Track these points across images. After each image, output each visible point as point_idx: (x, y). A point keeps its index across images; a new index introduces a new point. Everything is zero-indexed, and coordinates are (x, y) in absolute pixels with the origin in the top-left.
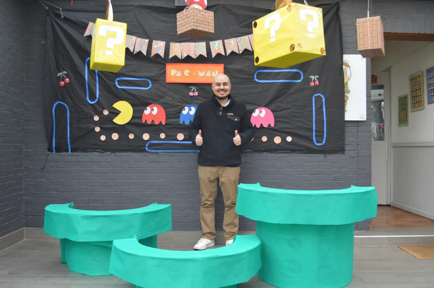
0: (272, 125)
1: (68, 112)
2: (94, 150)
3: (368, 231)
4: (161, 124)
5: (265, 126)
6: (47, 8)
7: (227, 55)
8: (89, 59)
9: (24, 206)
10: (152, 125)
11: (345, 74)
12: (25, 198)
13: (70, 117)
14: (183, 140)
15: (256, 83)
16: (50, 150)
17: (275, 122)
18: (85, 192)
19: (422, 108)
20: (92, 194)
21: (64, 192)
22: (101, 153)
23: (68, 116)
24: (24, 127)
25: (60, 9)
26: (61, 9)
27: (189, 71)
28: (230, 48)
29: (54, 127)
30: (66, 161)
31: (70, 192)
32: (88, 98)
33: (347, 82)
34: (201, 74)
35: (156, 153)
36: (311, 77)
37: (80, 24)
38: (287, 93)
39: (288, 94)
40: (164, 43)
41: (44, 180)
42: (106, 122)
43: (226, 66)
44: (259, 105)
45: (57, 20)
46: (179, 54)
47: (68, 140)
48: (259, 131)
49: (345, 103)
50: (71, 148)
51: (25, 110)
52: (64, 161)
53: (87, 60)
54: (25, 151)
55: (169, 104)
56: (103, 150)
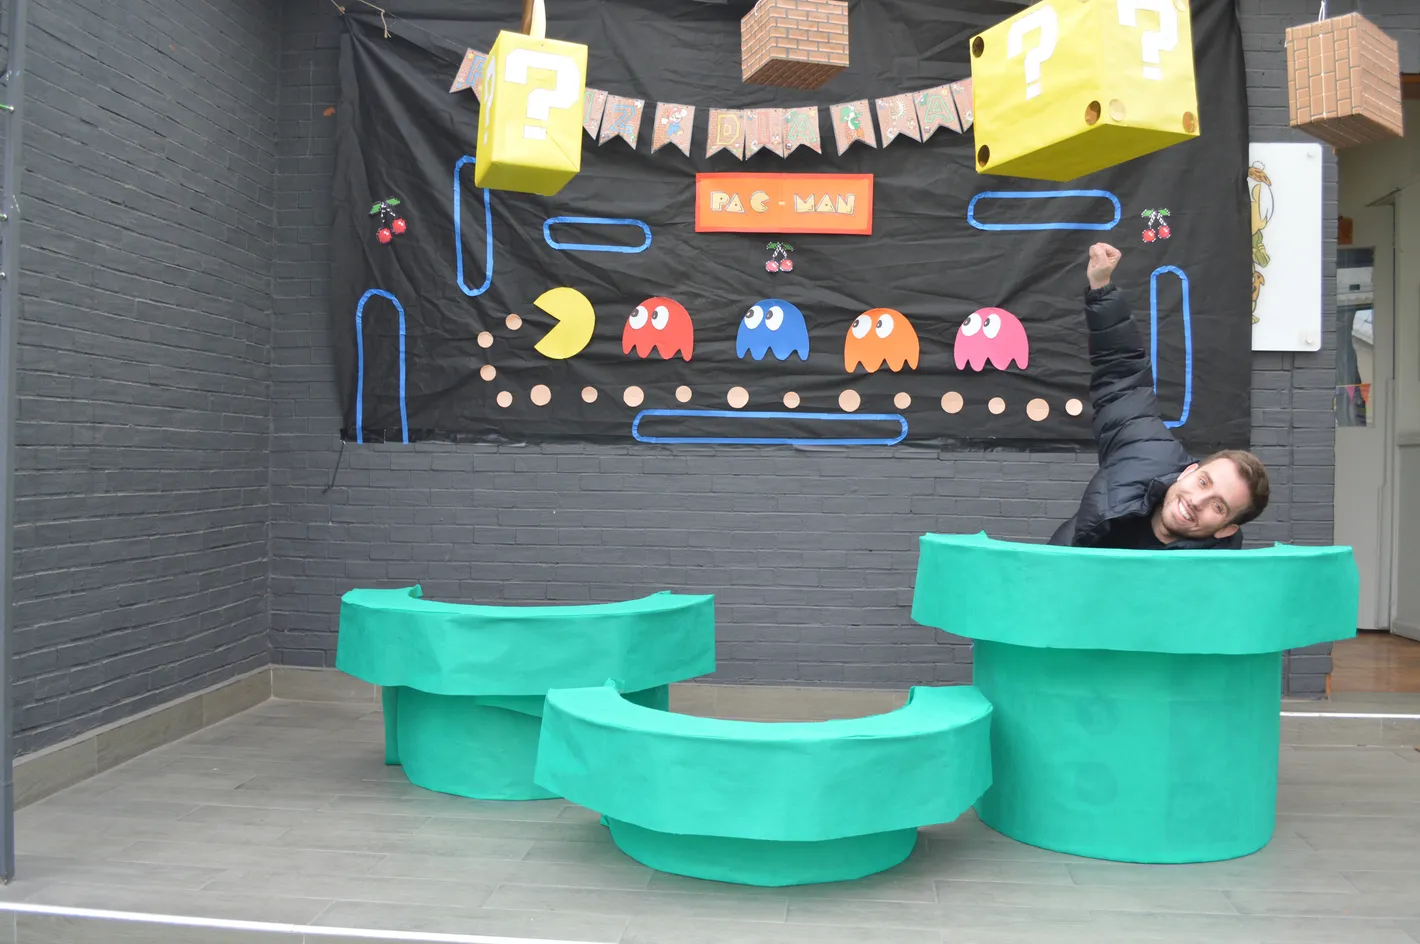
0: (1023, 364)
1: (402, 320)
2: (477, 436)
3: (1319, 699)
4: (678, 357)
5: (1001, 365)
6: (342, 9)
7: (885, 144)
8: (465, 159)
9: (271, 600)
10: (654, 361)
11: (1254, 205)
12: (272, 576)
13: (406, 336)
14: (745, 409)
15: (970, 231)
17: (1030, 354)
18: (451, 561)
20: (470, 567)
21: (386, 560)
22: (499, 443)
23: (402, 332)
24: (272, 366)
25: (381, 12)
26: (383, 10)
27: (765, 197)
28: (895, 123)
29: (361, 365)
30: (393, 467)
32: (460, 280)
33: (1260, 229)
34: (802, 206)
35: (664, 447)
36: (1146, 213)
37: (438, 57)
38: (1070, 263)
39: (1074, 264)
40: (692, 109)
41: (330, 524)
42: (516, 351)
43: (878, 180)
44: (982, 302)
45: (372, 45)
46: (737, 145)
47: (402, 404)
48: (979, 381)
49: (1254, 296)
50: (409, 430)
51: (275, 314)
52: (387, 470)
53: (460, 164)
54: (274, 437)
55: (703, 296)
56: (505, 435)
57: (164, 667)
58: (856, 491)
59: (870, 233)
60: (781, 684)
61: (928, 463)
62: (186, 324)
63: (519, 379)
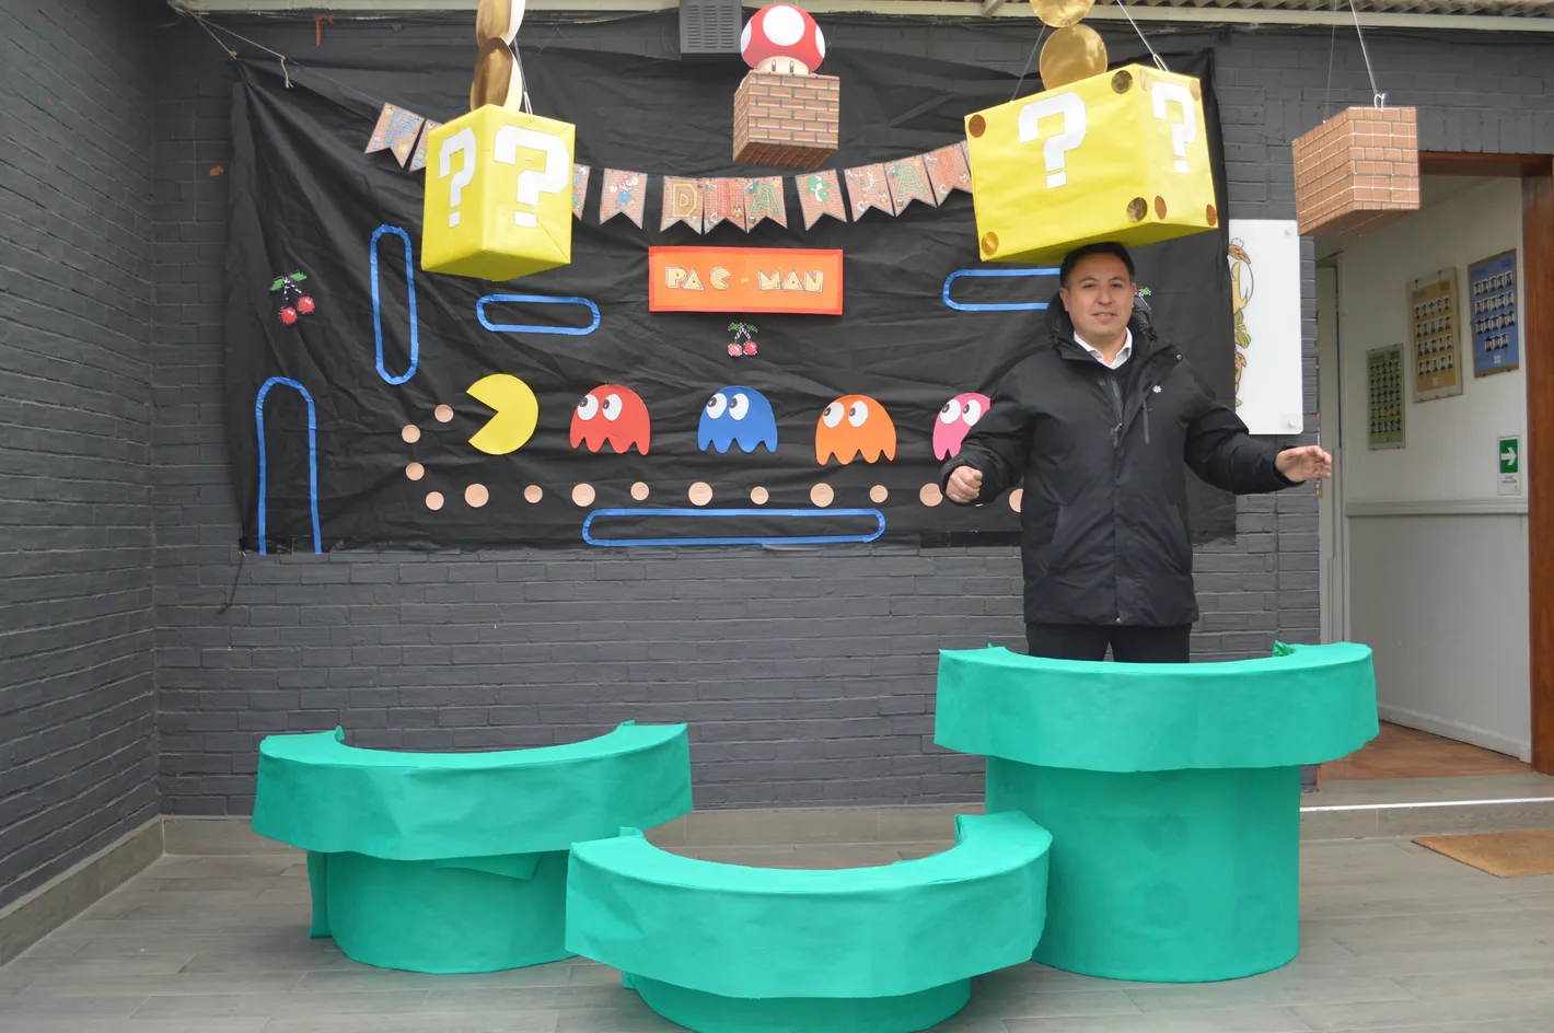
1: (312, 412)
2: (401, 543)
3: (1310, 791)
4: (633, 451)
6: (233, 54)
7: (855, 220)
8: (383, 229)
9: (158, 739)
10: (606, 456)
11: (1235, 284)
12: (159, 712)
13: (317, 431)
14: (709, 506)
15: (949, 311)
16: (248, 543)
18: (375, 686)
19: (1454, 389)
20: (399, 692)
21: (299, 688)
22: (429, 551)
23: (312, 426)
24: (152, 466)
25: (280, 58)
26: (284, 58)
27: (726, 273)
28: (865, 196)
29: (263, 463)
30: (304, 581)
31: (320, 688)
32: (380, 366)
33: (1240, 310)
34: (768, 283)
35: (619, 550)
37: (353, 112)
40: (644, 177)
41: (229, 649)
42: (446, 446)
43: (849, 256)
44: (960, 388)
45: (269, 96)
46: (695, 217)
47: (314, 509)
49: (1237, 377)
50: (323, 539)
51: (156, 406)
52: (297, 584)
53: (377, 234)
54: (159, 550)
55: (660, 383)
56: (435, 542)
57: (58, 831)
58: (831, 593)
59: (840, 313)
60: (755, 806)
61: (907, 562)
62: (69, 428)
63: (451, 478)
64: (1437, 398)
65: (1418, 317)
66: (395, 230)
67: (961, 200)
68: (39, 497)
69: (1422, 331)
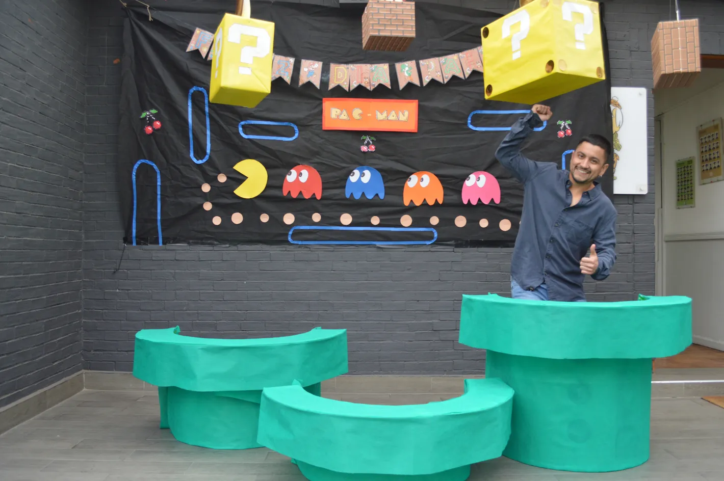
0: (497, 201)
1: (159, 177)
2: (202, 241)
4: (313, 198)
5: (486, 202)
7: (425, 84)
8: (194, 89)
9: (83, 334)
10: (300, 199)
11: (614, 119)
12: (84, 320)
13: (161, 186)
14: (350, 225)
15: (469, 131)
17: (501, 195)
18: (186, 310)
19: (720, 177)
20: (198, 313)
21: (150, 310)
22: (213, 245)
23: (159, 183)
24: (83, 202)
25: (147, 6)
26: (149, 6)
27: (360, 111)
28: (429, 73)
29: (135, 202)
30: (153, 259)
31: (160, 310)
32: (192, 155)
33: (616, 132)
34: (380, 116)
35: (306, 246)
36: (559, 122)
37: (180, 32)
40: (321, 63)
41: (118, 291)
42: (223, 194)
43: (422, 103)
44: (476, 168)
45: (141, 24)
46: (345, 83)
47: (159, 224)
48: (474, 210)
49: (614, 165)
50: (162, 238)
51: (85, 173)
52: (150, 260)
53: (192, 91)
54: (85, 242)
55: (327, 164)
56: (216, 240)
57: (24, 376)
58: (410, 269)
59: (416, 131)
60: (371, 374)
61: (448, 254)
63: (225, 210)
64: (712, 182)
65: (702, 143)
66: (200, 89)
67: (477, 76)
68: (19, 212)
69: (704, 150)
